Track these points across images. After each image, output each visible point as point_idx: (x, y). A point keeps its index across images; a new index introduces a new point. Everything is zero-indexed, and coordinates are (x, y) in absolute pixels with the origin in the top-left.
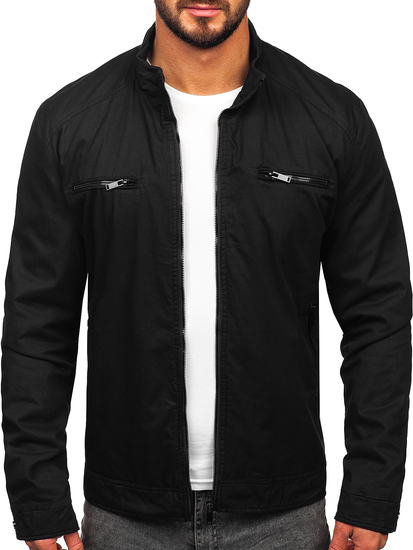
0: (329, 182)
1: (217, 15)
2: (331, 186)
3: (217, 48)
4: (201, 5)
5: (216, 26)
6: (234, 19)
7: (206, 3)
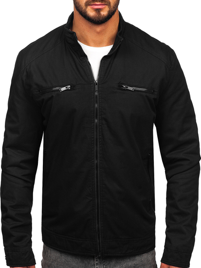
0: (154, 91)
1: (104, 8)
2: (155, 93)
3: (104, 24)
4: (97, 3)
5: (104, 13)
6: (113, 9)
7: (99, 2)
